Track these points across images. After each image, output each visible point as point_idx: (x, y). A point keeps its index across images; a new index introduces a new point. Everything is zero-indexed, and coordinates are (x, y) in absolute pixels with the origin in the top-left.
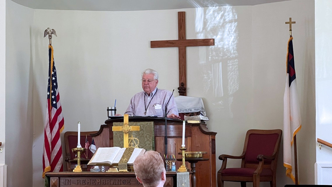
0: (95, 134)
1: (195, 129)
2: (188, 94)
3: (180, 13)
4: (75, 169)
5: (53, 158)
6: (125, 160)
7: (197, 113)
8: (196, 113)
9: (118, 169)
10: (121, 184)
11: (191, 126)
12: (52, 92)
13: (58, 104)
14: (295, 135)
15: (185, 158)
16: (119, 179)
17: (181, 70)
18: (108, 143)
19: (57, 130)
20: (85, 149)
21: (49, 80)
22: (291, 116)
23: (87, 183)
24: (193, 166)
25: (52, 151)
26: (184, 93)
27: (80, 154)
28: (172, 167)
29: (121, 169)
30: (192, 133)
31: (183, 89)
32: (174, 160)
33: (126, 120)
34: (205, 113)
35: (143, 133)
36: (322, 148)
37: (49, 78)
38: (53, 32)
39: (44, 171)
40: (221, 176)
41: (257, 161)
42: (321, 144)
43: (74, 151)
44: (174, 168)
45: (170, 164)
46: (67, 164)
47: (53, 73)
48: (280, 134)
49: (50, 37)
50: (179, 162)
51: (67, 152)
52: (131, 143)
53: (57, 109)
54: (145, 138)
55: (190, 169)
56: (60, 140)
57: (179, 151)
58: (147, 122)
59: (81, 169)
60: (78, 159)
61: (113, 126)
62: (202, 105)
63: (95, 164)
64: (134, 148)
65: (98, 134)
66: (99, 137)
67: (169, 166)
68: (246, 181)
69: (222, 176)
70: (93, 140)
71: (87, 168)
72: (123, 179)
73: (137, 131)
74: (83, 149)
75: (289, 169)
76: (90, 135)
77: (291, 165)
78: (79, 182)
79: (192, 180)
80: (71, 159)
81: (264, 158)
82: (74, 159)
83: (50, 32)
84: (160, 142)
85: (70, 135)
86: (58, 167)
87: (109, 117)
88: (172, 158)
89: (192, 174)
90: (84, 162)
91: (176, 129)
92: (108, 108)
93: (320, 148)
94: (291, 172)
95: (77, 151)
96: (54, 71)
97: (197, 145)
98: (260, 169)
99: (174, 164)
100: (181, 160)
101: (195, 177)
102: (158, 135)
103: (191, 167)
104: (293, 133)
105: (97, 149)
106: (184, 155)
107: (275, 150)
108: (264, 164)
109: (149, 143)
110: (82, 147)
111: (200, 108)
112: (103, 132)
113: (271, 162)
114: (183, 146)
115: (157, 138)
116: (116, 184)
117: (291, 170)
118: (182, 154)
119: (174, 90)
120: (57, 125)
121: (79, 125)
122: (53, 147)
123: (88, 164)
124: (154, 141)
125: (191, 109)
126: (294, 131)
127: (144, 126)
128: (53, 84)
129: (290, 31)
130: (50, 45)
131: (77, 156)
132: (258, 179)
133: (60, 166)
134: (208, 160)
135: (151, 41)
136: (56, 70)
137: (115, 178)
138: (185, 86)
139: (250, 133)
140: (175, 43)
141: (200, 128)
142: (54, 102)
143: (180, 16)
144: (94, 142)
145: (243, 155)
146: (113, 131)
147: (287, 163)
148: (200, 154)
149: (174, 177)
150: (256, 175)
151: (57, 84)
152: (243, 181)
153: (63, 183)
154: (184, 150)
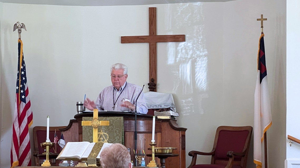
0: (65, 129)
1: (166, 124)
2: (158, 90)
3: (151, 10)
4: (43, 163)
5: (21, 153)
6: (95, 155)
7: (168, 108)
8: (166, 109)
9: (87, 164)
11: (161, 122)
12: (21, 86)
13: (26, 98)
14: (266, 132)
15: (155, 154)
17: (151, 66)
18: (77, 138)
19: (25, 125)
20: (54, 144)
21: (18, 74)
22: (262, 113)
24: (163, 161)
25: (20, 145)
26: (155, 88)
27: (49, 148)
28: (141, 163)
29: (90, 164)
30: (162, 129)
31: (153, 85)
32: (144, 155)
33: (96, 114)
34: (175, 109)
35: (113, 129)
36: (292, 145)
37: (18, 72)
38: (23, 26)
39: (12, 166)
41: (227, 158)
42: (291, 141)
43: (43, 146)
44: (143, 163)
45: (139, 160)
46: (35, 159)
47: (22, 67)
48: (250, 131)
49: (19, 30)
50: (149, 157)
51: (35, 147)
52: (100, 138)
53: (26, 103)
54: (115, 133)
55: (160, 165)
56: (28, 134)
57: (149, 147)
58: (116, 117)
59: (50, 163)
60: (47, 154)
61: (82, 120)
62: (171, 101)
63: (64, 159)
64: (104, 143)
65: (67, 129)
66: (67, 131)
67: (138, 162)
70: (62, 135)
71: (55, 163)
73: (107, 126)
74: (51, 143)
75: (259, 165)
76: (59, 130)
77: (260, 162)
80: (39, 154)
81: (234, 154)
82: (43, 154)
83: (19, 26)
84: (130, 137)
85: (39, 129)
86: (26, 162)
87: (78, 112)
88: (141, 153)
90: (53, 157)
91: (146, 124)
92: (77, 103)
93: (291, 145)
95: (46, 145)
96: (23, 65)
97: (167, 141)
98: (229, 165)
99: (143, 159)
100: (150, 155)
102: (127, 130)
103: (161, 163)
104: (264, 130)
105: (66, 143)
106: (153, 151)
107: (245, 147)
108: (234, 161)
109: (119, 138)
110: (51, 142)
111: (170, 104)
112: (72, 127)
113: (241, 159)
114: (153, 141)
115: (126, 133)
117: (261, 166)
118: (152, 150)
119: (144, 85)
120: (26, 120)
121: (48, 119)
122: (21, 141)
123: (56, 159)
124: (124, 136)
125: (161, 105)
126: (265, 128)
127: (113, 121)
128: (22, 79)
129: (261, 27)
130: (20, 39)
131: (46, 151)
133: (28, 161)
134: (178, 156)
135: (122, 37)
136: (25, 64)
138: (155, 82)
139: (220, 130)
140: (145, 39)
141: (170, 124)
142: (23, 97)
143: (151, 12)
144: (63, 137)
145: (212, 152)
146: (82, 125)
147: (258, 159)
148: (170, 150)
151: (26, 78)
154: (154, 145)
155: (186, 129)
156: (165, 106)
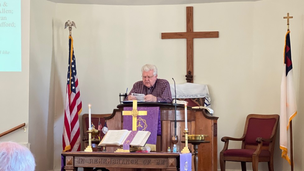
0: (109, 117)
1: (199, 114)
2: (194, 81)
3: (188, 9)
4: (86, 149)
5: (72, 138)
7: (203, 98)
8: (201, 98)
10: (129, 164)
11: (195, 111)
12: (72, 78)
13: (76, 89)
14: (291, 120)
16: (128, 159)
17: (188, 60)
18: (120, 126)
19: (76, 113)
21: (69, 67)
22: (287, 103)
23: (99, 162)
24: (196, 147)
25: (71, 131)
26: (191, 81)
30: (195, 117)
31: (190, 77)
34: (209, 98)
37: (69, 65)
38: (73, 24)
39: (64, 149)
40: (223, 157)
41: (257, 143)
46: (84, 143)
47: (72, 61)
49: (70, 28)
50: (183, 144)
51: (85, 133)
53: (75, 93)
56: (78, 121)
57: (183, 134)
59: (92, 149)
60: (90, 141)
61: (123, 110)
62: (207, 91)
65: (111, 116)
66: (112, 120)
68: (245, 161)
70: (106, 123)
72: (131, 159)
75: (285, 151)
76: (103, 118)
77: (286, 147)
78: (91, 161)
79: (195, 160)
80: (86, 140)
81: (262, 141)
83: (70, 24)
84: (167, 125)
86: (76, 146)
87: (121, 102)
89: (196, 155)
91: (181, 113)
92: (120, 94)
94: (286, 154)
96: (73, 59)
97: (200, 129)
98: (258, 150)
100: (184, 142)
101: (197, 158)
102: (165, 119)
103: (194, 149)
104: (289, 118)
105: (109, 130)
106: (186, 138)
107: (273, 133)
108: (263, 146)
111: (205, 94)
112: (116, 116)
113: (269, 144)
114: (186, 129)
115: (164, 122)
116: (124, 164)
117: (286, 152)
120: (76, 108)
122: (72, 127)
125: (197, 95)
126: (290, 117)
128: (72, 71)
129: (288, 25)
130: (70, 35)
132: (257, 160)
133: (78, 145)
134: (209, 142)
135: (162, 34)
136: (75, 59)
137: (123, 158)
138: (191, 74)
139: (250, 118)
140: (184, 35)
141: (203, 113)
142: (73, 88)
143: (188, 11)
144: (106, 125)
145: (243, 138)
146: (123, 115)
147: (284, 145)
148: (202, 137)
149: (178, 158)
150: (255, 156)
151: (76, 71)
152: (243, 161)
153: (77, 161)
154: (187, 133)
155: (217, 118)
156: (200, 95)
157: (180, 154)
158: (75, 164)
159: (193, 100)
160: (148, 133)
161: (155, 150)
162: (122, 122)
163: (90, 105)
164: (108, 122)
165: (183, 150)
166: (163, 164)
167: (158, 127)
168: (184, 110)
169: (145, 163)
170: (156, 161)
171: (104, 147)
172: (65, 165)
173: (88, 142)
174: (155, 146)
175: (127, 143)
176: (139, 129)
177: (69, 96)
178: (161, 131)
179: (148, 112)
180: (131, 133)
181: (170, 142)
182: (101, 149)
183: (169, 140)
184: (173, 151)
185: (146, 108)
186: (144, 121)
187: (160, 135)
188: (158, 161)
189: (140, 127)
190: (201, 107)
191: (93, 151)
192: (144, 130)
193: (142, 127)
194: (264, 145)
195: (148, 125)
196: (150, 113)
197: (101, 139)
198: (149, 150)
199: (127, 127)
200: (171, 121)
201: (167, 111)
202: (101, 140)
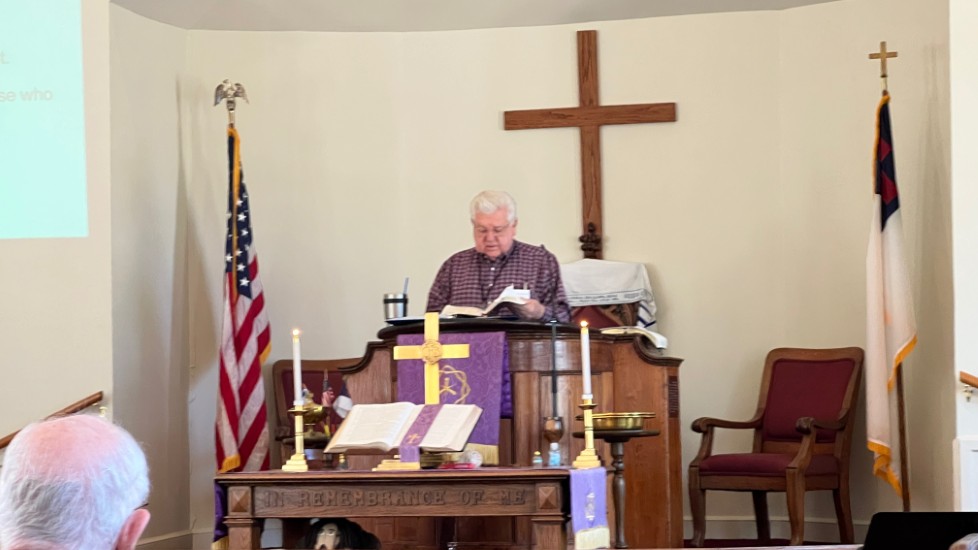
0: (353, 367)
1: (624, 352)
2: (606, 253)
3: (583, 37)
4: (288, 463)
5: (243, 432)
7: (633, 304)
8: (629, 304)
10: (419, 504)
11: (612, 342)
12: (238, 253)
13: (252, 285)
14: (901, 363)
15: (595, 430)
16: (415, 489)
17: (587, 190)
18: (387, 391)
19: (253, 357)
21: (229, 220)
22: (887, 310)
23: (327, 500)
24: (617, 449)
25: (241, 412)
26: (597, 253)
30: (614, 360)
31: (593, 242)
34: (653, 304)
36: (973, 398)
37: (229, 215)
38: (239, 92)
39: (220, 467)
40: (698, 477)
41: (798, 435)
42: (971, 388)
46: (280, 447)
47: (239, 202)
48: (858, 361)
49: (230, 102)
50: (580, 440)
51: (281, 417)
53: (251, 299)
55: (609, 460)
56: (261, 381)
57: (578, 414)
59: (305, 463)
60: (298, 438)
61: (396, 345)
62: (644, 281)
65: (360, 366)
66: (361, 375)
68: (765, 489)
69: (701, 475)
70: (345, 384)
72: (424, 489)
75: (884, 455)
76: (336, 369)
77: (885, 445)
78: (305, 498)
79: (615, 488)
81: (815, 426)
83: (230, 91)
84: (528, 387)
86: (257, 457)
87: (389, 322)
89: (617, 472)
91: (569, 350)
92: (386, 295)
93: (968, 398)
94: (887, 465)
96: (241, 198)
97: (630, 395)
98: (804, 455)
99: (556, 446)
100: (582, 436)
101: (622, 483)
102: (522, 368)
103: (612, 455)
104: (895, 356)
105: (354, 404)
106: (588, 420)
107: (846, 404)
108: (817, 442)
111: (640, 292)
112: (374, 363)
113: (834, 437)
114: (588, 398)
115: (520, 378)
116: (405, 505)
117: (888, 458)
118: (583, 420)
120: (252, 343)
122: (244, 402)
125: (614, 294)
126: (898, 352)
128: (240, 233)
129: (882, 77)
130: (232, 126)
132: (800, 483)
133: (263, 455)
134: (657, 434)
135: (507, 114)
136: (247, 195)
137: (402, 487)
138: (597, 233)
139: (777, 358)
140: (571, 116)
141: (635, 348)
142: (244, 282)
143: (583, 44)
144: (347, 390)
145: (757, 419)
146: (396, 357)
147: (878, 439)
148: (635, 419)
149: (564, 482)
150: (794, 474)
151: (249, 230)
152: (757, 489)
153: (263, 500)
154: (591, 407)
155: (677, 362)
156: (626, 296)
157: (572, 472)
158: (256, 508)
159: (603, 311)
160: (474, 411)
161: (496, 462)
162: (394, 380)
163: (296, 332)
164: (351, 382)
165: (579, 458)
166: (521, 501)
167: (504, 394)
168: (579, 338)
169: (467, 500)
170: (501, 494)
171: (342, 457)
172: (225, 512)
173: (293, 444)
174: (493, 449)
175: (411, 442)
176: (446, 399)
177: (233, 306)
178: (509, 404)
179: (471, 348)
180: (423, 412)
181: (540, 438)
182: (332, 461)
183: (535, 430)
184: (551, 464)
185: (464, 336)
186: (460, 374)
187: (508, 415)
188: (507, 494)
189: (449, 394)
190: (630, 331)
191: (310, 468)
192: (459, 403)
193: (454, 393)
194: (819, 439)
195: (471, 387)
196: (478, 351)
197: (333, 431)
198: (476, 461)
199: (411, 394)
200: (542, 373)
201: (527, 342)
202: (332, 435)
